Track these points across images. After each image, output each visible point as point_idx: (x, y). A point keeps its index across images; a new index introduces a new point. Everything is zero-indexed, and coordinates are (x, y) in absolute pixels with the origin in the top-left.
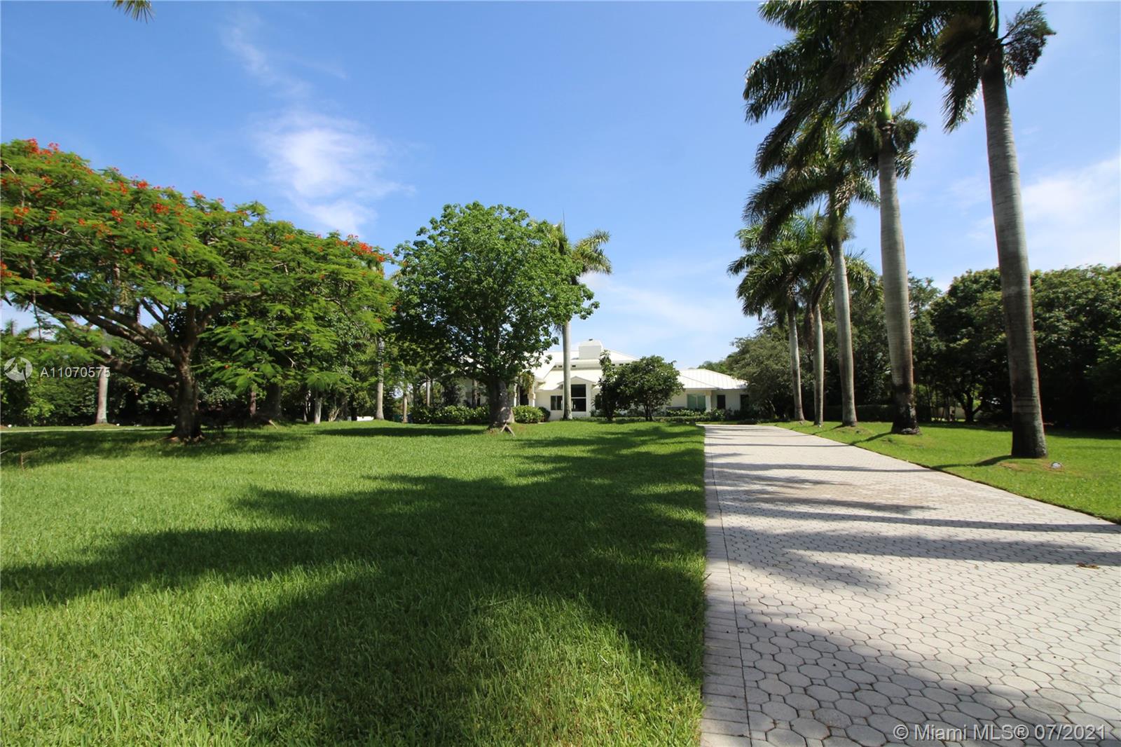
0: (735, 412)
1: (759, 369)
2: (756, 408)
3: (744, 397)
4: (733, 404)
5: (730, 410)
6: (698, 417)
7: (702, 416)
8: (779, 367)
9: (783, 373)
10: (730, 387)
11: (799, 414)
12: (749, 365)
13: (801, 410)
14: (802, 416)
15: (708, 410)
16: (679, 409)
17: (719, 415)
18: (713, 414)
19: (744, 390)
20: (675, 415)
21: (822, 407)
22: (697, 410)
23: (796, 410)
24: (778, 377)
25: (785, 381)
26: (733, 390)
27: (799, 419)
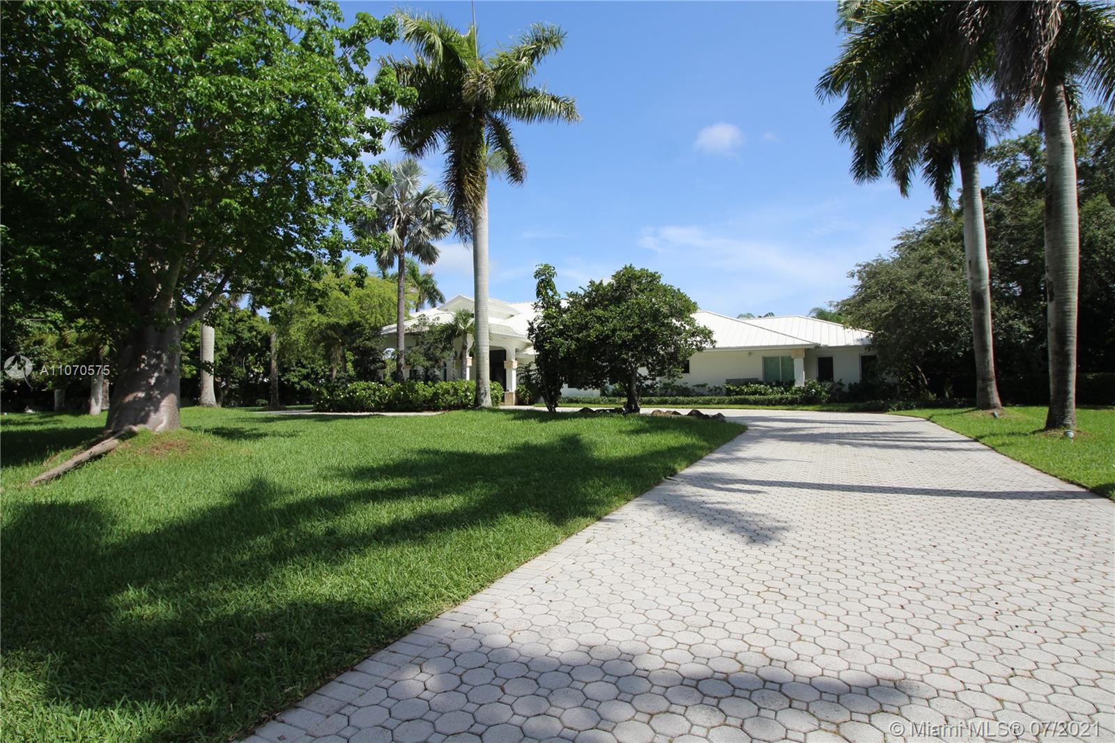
0: (851, 386)
1: (894, 304)
2: (890, 379)
3: (868, 358)
4: (848, 373)
5: (840, 383)
6: (778, 396)
7: (788, 395)
8: (937, 296)
9: (947, 308)
10: (842, 343)
11: (987, 395)
12: (874, 297)
13: (994, 383)
14: (996, 399)
15: (800, 382)
16: (746, 382)
17: (818, 393)
18: (805, 391)
19: (868, 347)
20: (737, 393)
21: (1073, 377)
22: (779, 384)
23: (979, 384)
24: (935, 317)
25: (950, 324)
26: (847, 348)
27: (987, 406)
